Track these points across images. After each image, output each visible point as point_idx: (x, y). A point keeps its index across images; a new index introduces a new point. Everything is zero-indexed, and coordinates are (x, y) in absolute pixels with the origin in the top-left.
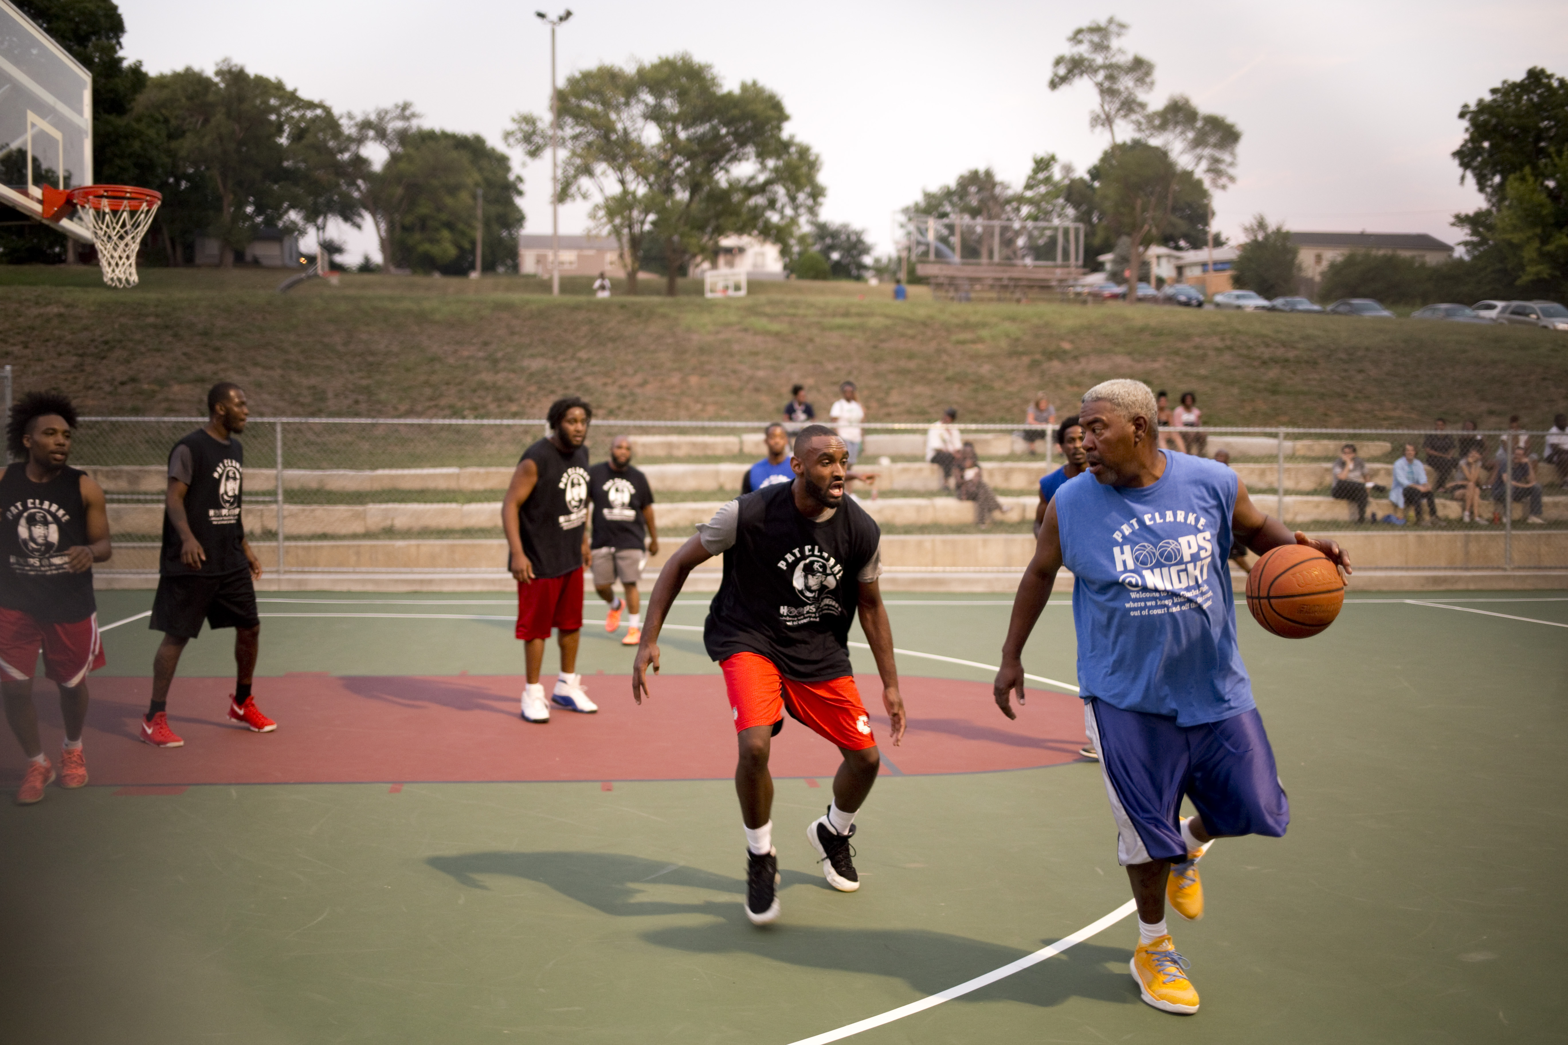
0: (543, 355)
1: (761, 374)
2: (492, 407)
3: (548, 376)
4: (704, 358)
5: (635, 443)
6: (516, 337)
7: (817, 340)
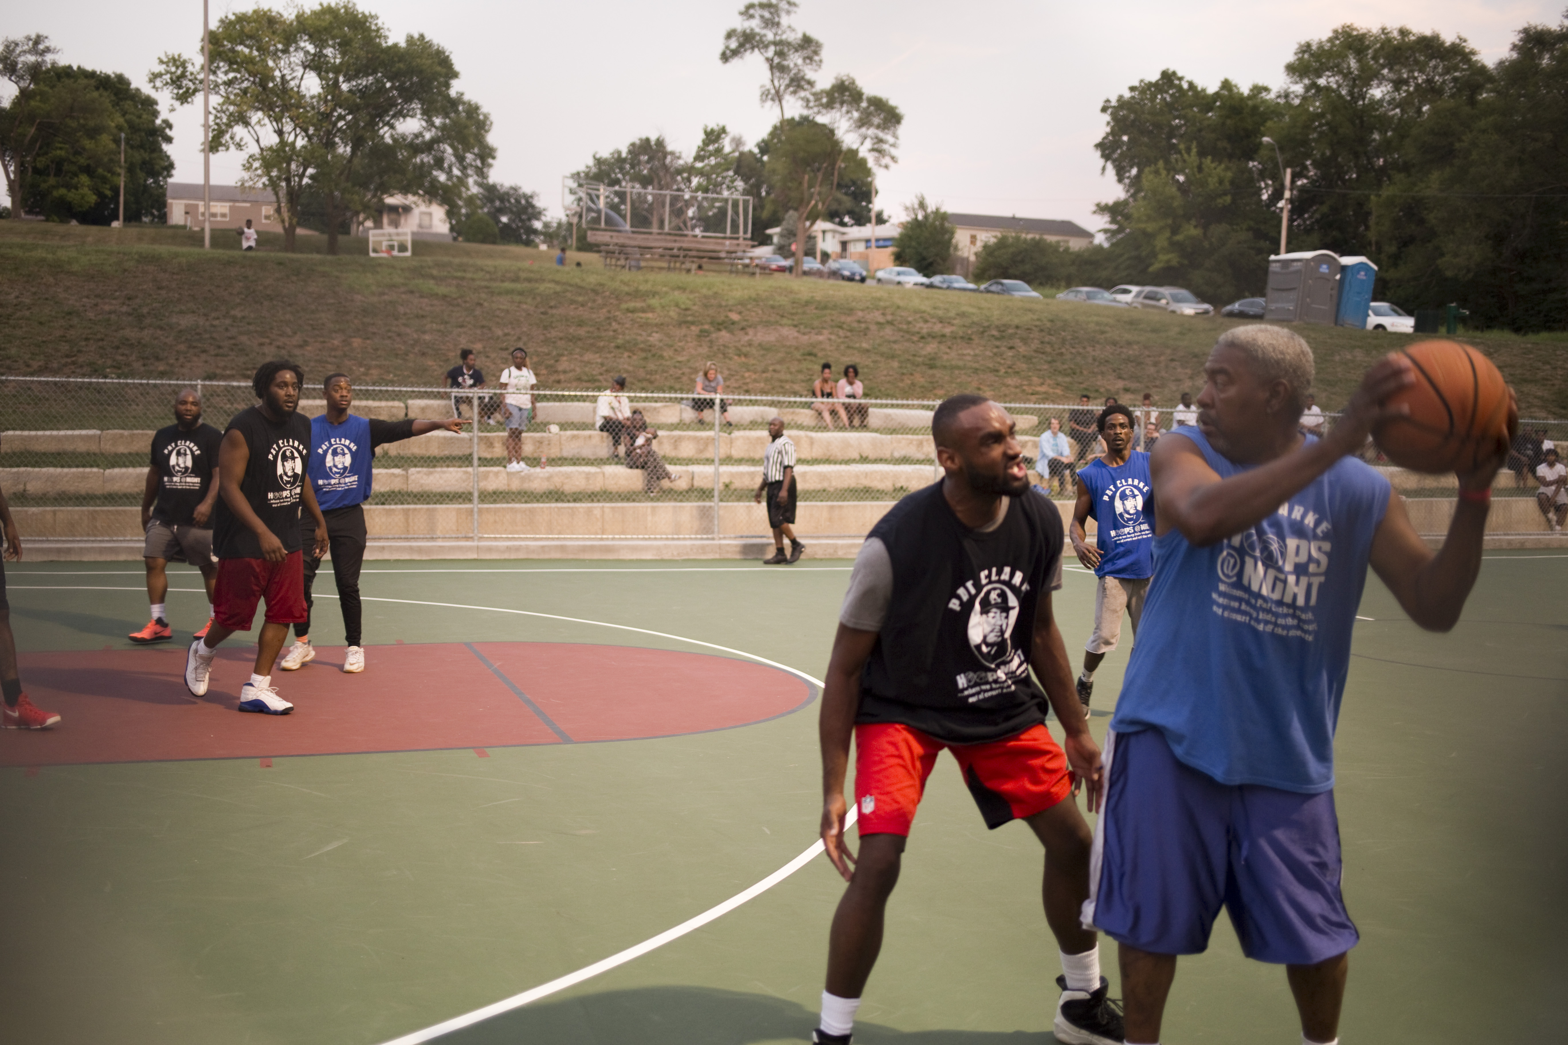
0: (193, 312)
1: (427, 337)
2: (137, 365)
3: (198, 334)
4: (366, 320)
6: (163, 292)
7: (486, 304)
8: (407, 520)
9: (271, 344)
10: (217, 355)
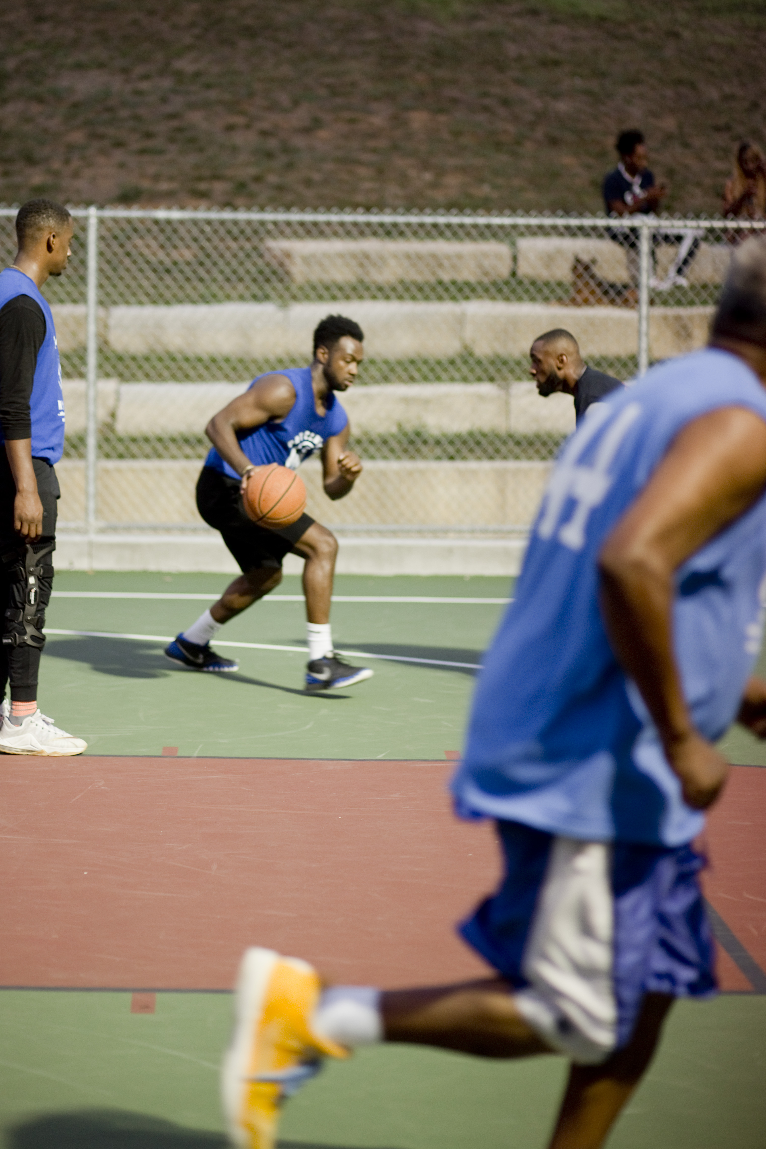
0: (101, 66)
1: (562, 106)
3: (110, 109)
4: (441, 73)
5: (288, 255)
6: (46, 27)
7: (686, 34)
8: (502, 491)
9: (248, 127)
10: (143, 152)
